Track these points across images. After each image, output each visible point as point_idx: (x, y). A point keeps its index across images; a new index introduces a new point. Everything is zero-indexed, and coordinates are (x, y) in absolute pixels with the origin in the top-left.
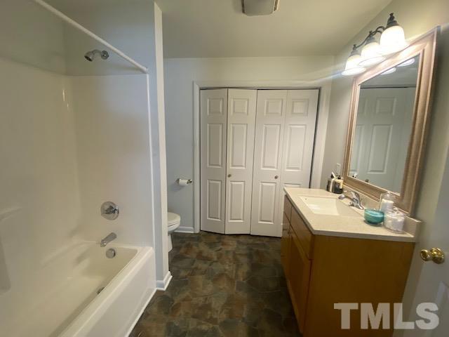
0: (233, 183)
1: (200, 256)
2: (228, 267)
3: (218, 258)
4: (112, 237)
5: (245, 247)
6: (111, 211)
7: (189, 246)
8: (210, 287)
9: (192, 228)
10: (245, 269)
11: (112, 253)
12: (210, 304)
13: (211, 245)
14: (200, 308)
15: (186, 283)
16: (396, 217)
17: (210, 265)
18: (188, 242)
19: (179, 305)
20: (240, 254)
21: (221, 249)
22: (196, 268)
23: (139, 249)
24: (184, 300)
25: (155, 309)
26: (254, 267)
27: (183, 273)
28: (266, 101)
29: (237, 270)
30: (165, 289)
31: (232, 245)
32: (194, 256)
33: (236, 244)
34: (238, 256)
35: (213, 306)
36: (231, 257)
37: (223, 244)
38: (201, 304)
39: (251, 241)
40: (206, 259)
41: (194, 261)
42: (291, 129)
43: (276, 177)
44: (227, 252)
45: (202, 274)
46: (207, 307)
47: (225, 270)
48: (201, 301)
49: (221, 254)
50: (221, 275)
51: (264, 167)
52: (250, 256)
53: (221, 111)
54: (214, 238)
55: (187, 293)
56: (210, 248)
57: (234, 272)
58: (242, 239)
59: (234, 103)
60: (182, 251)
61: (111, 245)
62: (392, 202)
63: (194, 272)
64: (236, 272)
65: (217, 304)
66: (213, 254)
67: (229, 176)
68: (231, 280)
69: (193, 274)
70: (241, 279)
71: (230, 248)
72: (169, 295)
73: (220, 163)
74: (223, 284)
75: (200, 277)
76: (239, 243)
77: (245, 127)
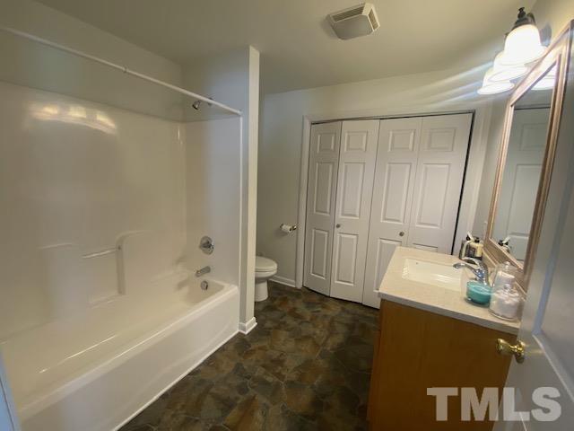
0: (343, 236)
1: (293, 313)
2: (319, 332)
3: (311, 319)
4: (207, 270)
5: (349, 316)
6: (207, 245)
7: (285, 300)
8: (291, 345)
9: (293, 281)
10: (338, 339)
11: (206, 286)
12: (284, 361)
13: (309, 304)
14: (272, 361)
15: (269, 334)
16: (505, 297)
17: (300, 324)
18: (285, 295)
19: (254, 351)
20: (339, 322)
21: (319, 311)
22: (284, 323)
23: (226, 285)
24: (260, 348)
25: (231, 347)
26: (351, 340)
27: (268, 324)
28: (391, 133)
29: (328, 338)
30: (246, 333)
31: (334, 310)
32: (287, 310)
33: (340, 310)
34: (336, 324)
35: (286, 363)
36: (326, 322)
37: (324, 307)
38: (275, 357)
39: (360, 311)
40: (298, 317)
41: (285, 315)
42: (426, 169)
43: (401, 234)
44: (325, 316)
45: (287, 330)
46: (279, 362)
47: (315, 334)
48: (275, 354)
49: (317, 317)
50: (308, 337)
51: (385, 219)
52: (351, 327)
53: (332, 147)
54: (316, 298)
55: (265, 344)
56: (307, 307)
57: (324, 339)
58: (349, 307)
59: (349, 137)
60: (276, 303)
61: (206, 277)
62: (513, 277)
63: (280, 325)
64: (326, 340)
65: (291, 363)
66: (308, 314)
67: (338, 226)
68: (316, 345)
69: (278, 328)
70: (329, 348)
71: (329, 313)
72: (248, 340)
73: (328, 210)
74: (307, 347)
75: (284, 332)
76: (343, 309)
77: (362, 166)
